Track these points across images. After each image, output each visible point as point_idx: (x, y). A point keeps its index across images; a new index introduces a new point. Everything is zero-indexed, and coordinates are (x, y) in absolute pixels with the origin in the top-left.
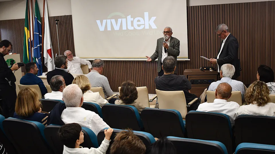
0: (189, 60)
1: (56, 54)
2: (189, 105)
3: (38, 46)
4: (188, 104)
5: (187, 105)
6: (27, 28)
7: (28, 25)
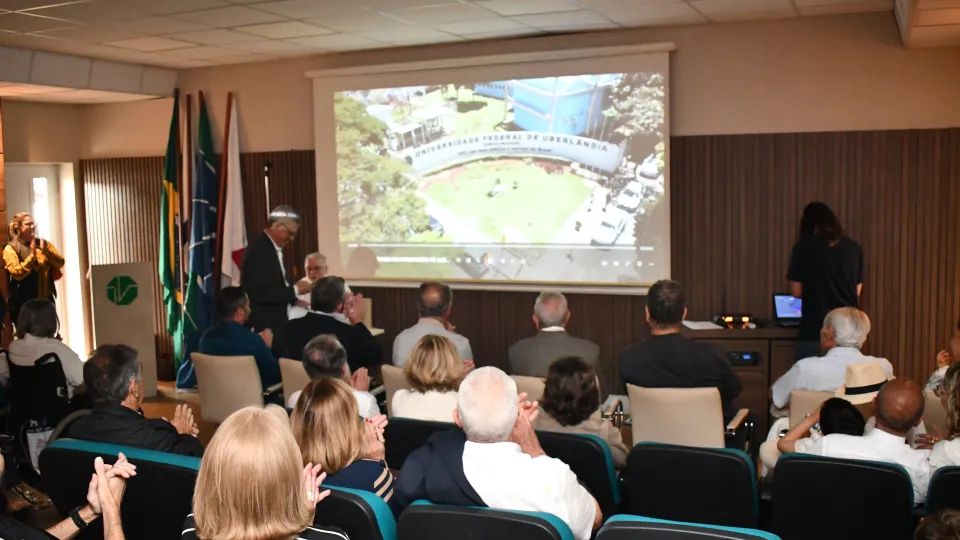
2: (731, 430)
3: (204, 238)
4: (729, 427)
5: (725, 429)
6: (171, 185)
7: (174, 176)
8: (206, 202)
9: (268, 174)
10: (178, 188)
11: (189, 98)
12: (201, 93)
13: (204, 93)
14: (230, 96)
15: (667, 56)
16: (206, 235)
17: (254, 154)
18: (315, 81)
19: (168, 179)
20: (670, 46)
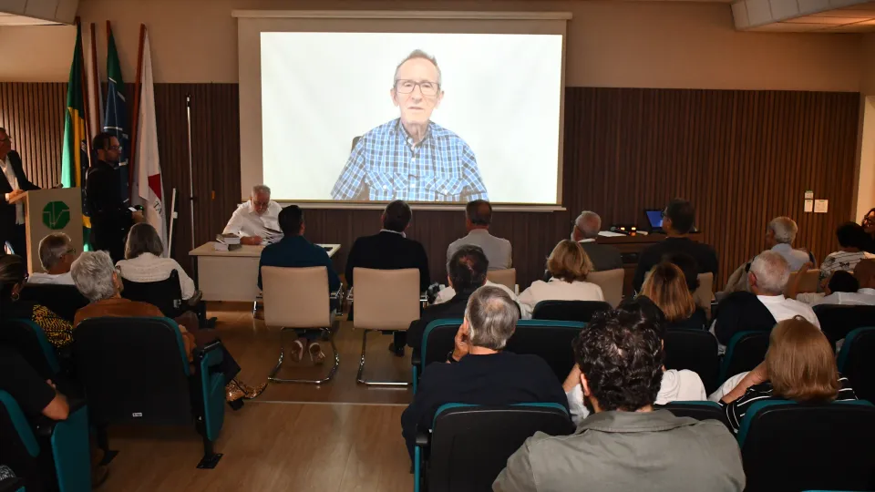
0: (565, 209)
1: (174, 190)
6: (76, 112)
7: (80, 102)
8: (121, 129)
9: (190, 104)
10: (84, 115)
11: (93, 27)
12: (108, 23)
13: (112, 24)
14: (143, 28)
15: (565, 24)
16: (122, 162)
17: (170, 84)
18: (240, 22)
19: (73, 105)
20: (568, 15)
